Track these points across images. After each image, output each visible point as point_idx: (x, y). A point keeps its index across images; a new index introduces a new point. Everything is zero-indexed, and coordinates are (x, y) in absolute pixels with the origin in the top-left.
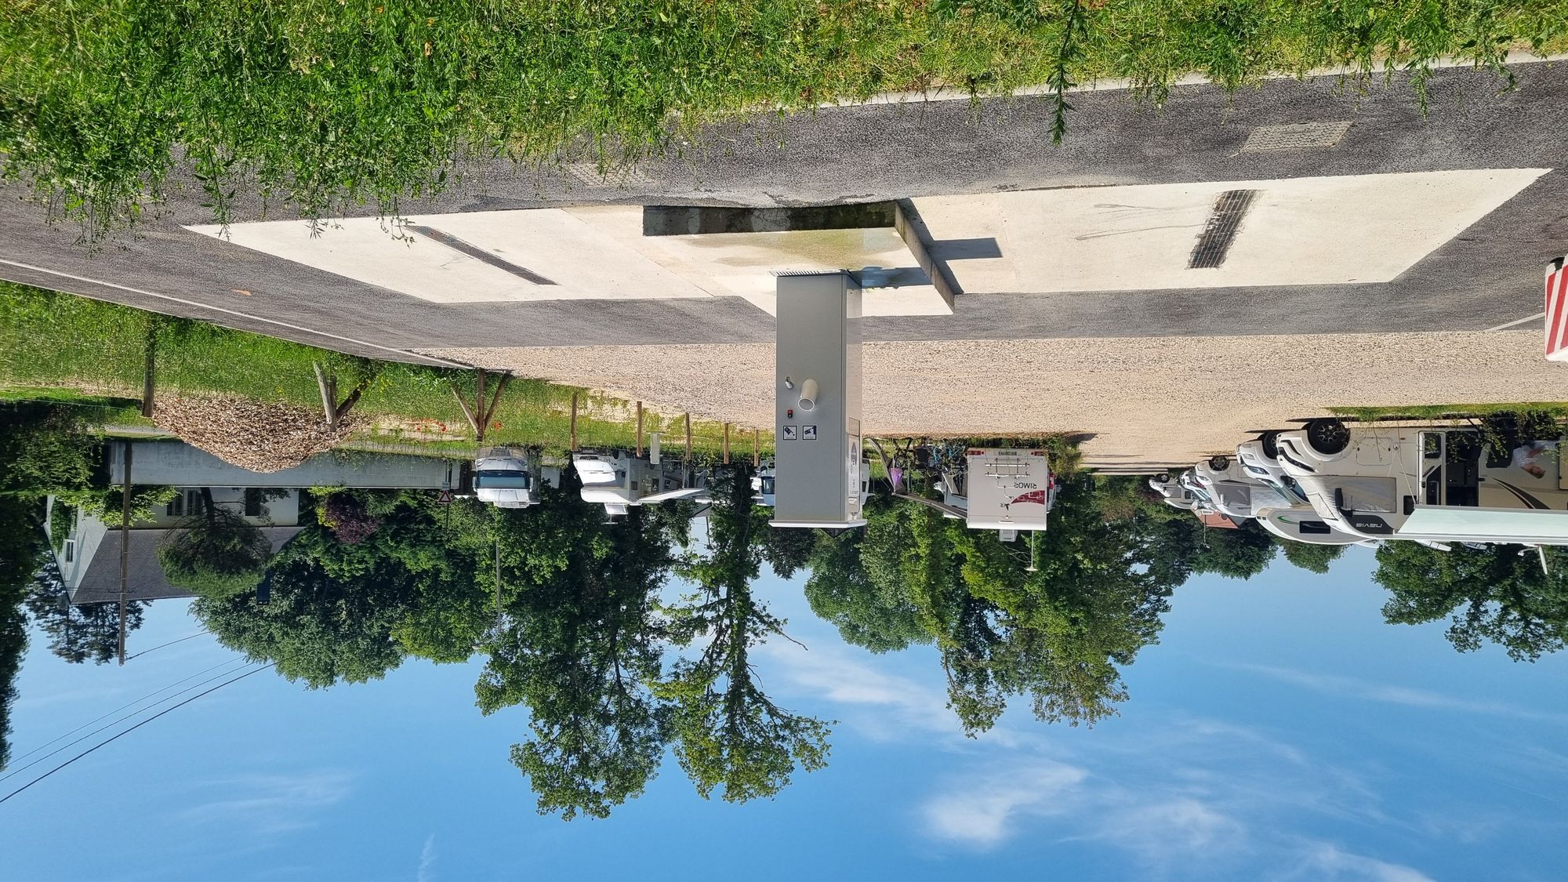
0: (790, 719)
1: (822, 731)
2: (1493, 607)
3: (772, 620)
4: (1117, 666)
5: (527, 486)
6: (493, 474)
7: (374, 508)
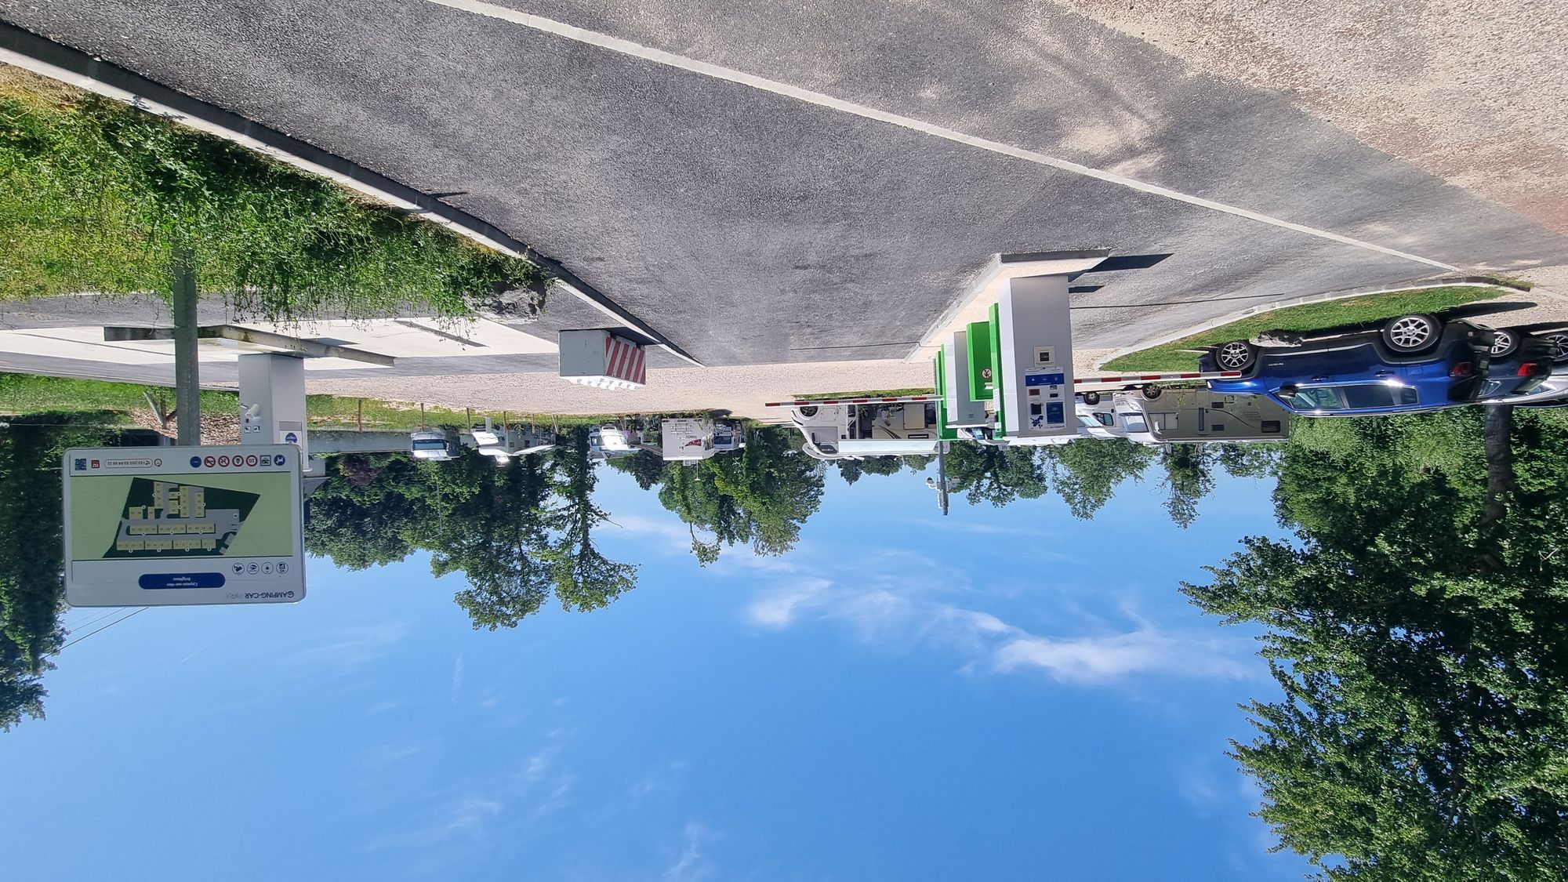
0: (615, 566)
1: (632, 570)
2: (986, 482)
3: (603, 513)
4: (798, 524)
5: (445, 448)
6: (423, 442)
7: (373, 463)
